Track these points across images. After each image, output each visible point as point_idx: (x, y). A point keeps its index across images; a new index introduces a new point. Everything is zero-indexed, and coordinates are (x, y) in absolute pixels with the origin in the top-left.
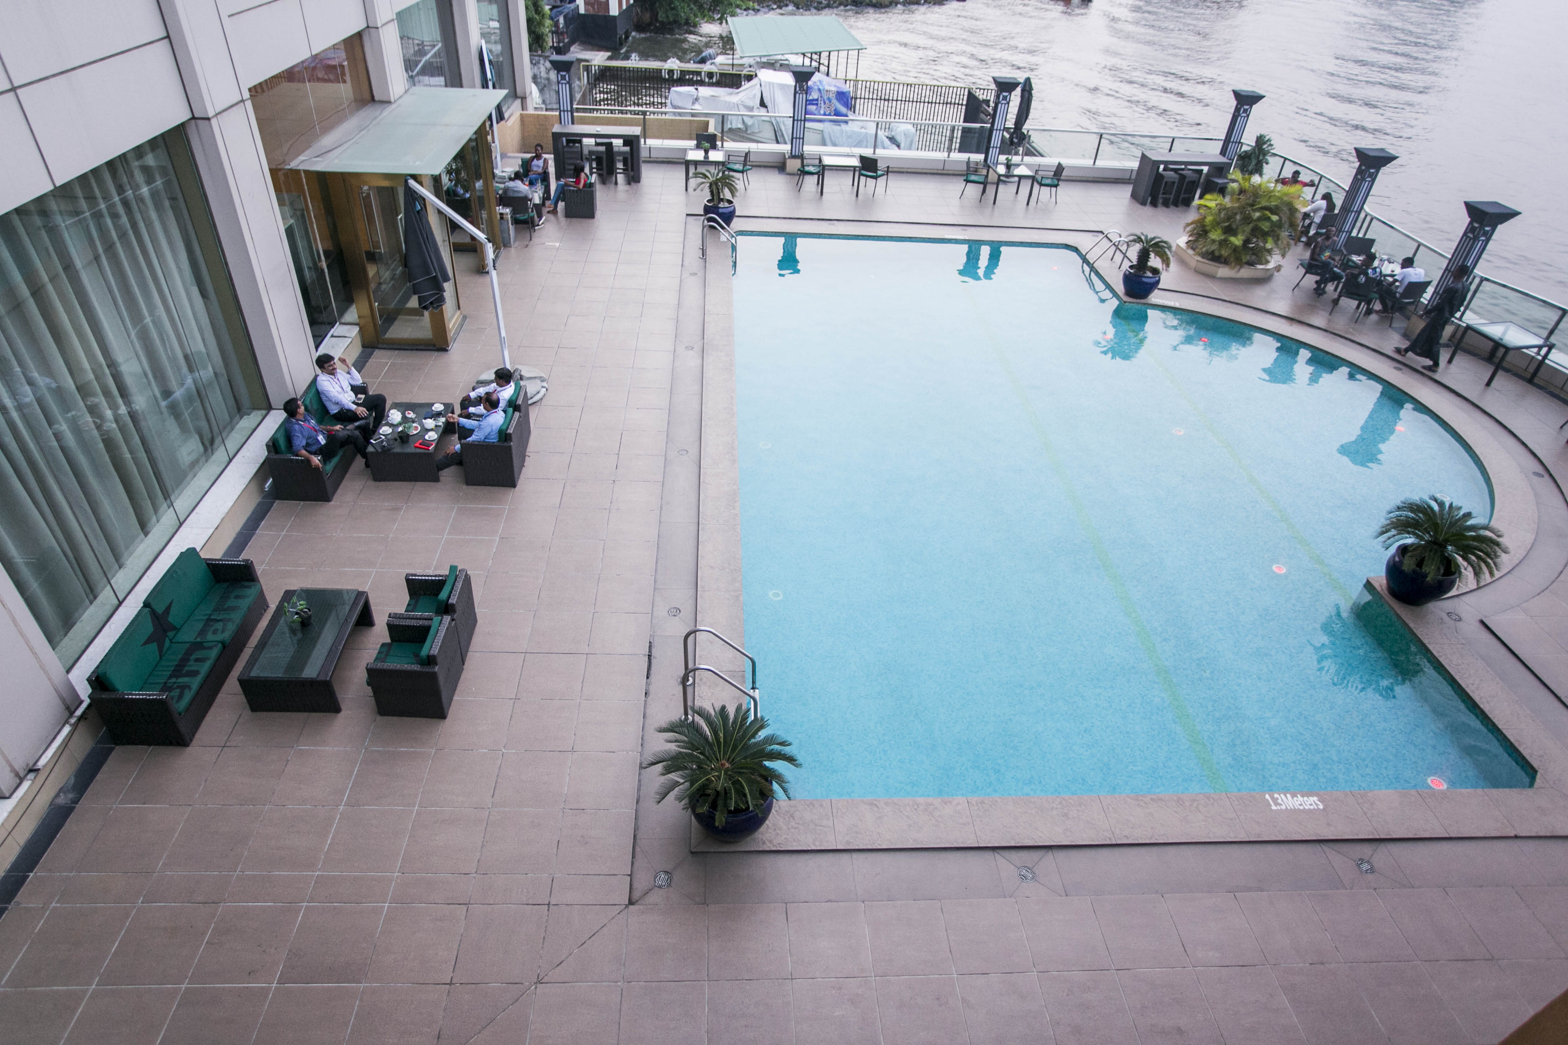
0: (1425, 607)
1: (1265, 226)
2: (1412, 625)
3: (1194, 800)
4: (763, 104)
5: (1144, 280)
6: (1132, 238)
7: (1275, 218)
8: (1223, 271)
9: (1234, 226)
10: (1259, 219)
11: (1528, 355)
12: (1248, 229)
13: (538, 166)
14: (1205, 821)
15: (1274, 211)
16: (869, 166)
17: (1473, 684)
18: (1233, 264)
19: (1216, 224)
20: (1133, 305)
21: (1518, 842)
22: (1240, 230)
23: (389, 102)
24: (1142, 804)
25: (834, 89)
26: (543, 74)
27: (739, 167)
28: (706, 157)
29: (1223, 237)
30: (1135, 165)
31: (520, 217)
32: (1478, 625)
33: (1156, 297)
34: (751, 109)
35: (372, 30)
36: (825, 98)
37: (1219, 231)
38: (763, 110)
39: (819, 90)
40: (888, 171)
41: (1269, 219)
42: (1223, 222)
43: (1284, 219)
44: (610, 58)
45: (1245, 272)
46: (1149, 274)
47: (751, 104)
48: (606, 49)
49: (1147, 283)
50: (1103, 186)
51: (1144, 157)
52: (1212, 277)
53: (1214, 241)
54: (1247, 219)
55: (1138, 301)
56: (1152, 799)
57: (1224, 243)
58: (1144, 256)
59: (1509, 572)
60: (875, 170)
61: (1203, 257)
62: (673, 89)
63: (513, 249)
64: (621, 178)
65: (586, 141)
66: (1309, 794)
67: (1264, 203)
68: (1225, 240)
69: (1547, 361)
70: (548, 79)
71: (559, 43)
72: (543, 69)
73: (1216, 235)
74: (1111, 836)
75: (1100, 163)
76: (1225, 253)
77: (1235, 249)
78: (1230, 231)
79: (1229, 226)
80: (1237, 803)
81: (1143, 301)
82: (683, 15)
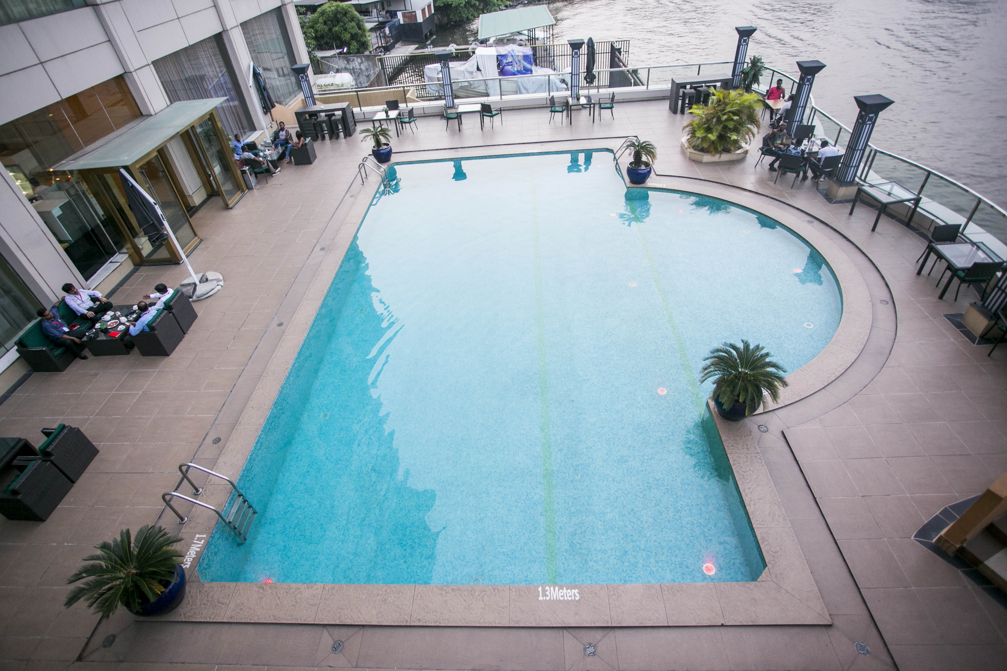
0: (741, 422)
1: (731, 125)
2: (723, 438)
3: (483, 591)
4: (478, 69)
5: (640, 171)
6: (629, 143)
7: (736, 118)
8: (707, 158)
9: (711, 126)
10: (726, 120)
11: (908, 206)
12: (720, 128)
13: (283, 135)
14: (483, 609)
15: (734, 113)
16: (486, 110)
17: (749, 488)
18: (713, 152)
19: (699, 126)
20: (637, 189)
21: (723, 630)
22: (714, 129)
23: (151, 115)
24: (444, 593)
27: (407, 120)
28: (387, 116)
29: (704, 135)
30: (670, 86)
31: (257, 170)
32: (780, 435)
33: (651, 182)
34: (471, 73)
35: (128, 74)
36: (517, 60)
37: (702, 131)
38: (479, 72)
40: (501, 110)
41: (732, 119)
42: (705, 124)
43: (744, 118)
44: (417, 49)
45: (725, 157)
46: (643, 167)
47: (471, 70)
48: (413, 43)
49: (642, 174)
50: (653, 103)
51: (673, 81)
52: (698, 162)
53: (699, 138)
54: (719, 120)
55: (637, 186)
56: (453, 590)
57: (704, 139)
58: (637, 156)
59: (824, 388)
60: (491, 112)
61: (695, 150)
62: (426, 66)
63: (255, 190)
64: (342, 134)
65: (336, 113)
66: (570, 587)
67: (728, 109)
68: (706, 137)
69: (918, 209)
70: (361, 69)
71: (387, 43)
72: (357, 63)
73: (699, 134)
74: (409, 619)
75: (652, 87)
76: (705, 145)
77: (713, 142)
78: (709, 130)
79: (708, 126)
80: (514, 594)
81: (641, 186)
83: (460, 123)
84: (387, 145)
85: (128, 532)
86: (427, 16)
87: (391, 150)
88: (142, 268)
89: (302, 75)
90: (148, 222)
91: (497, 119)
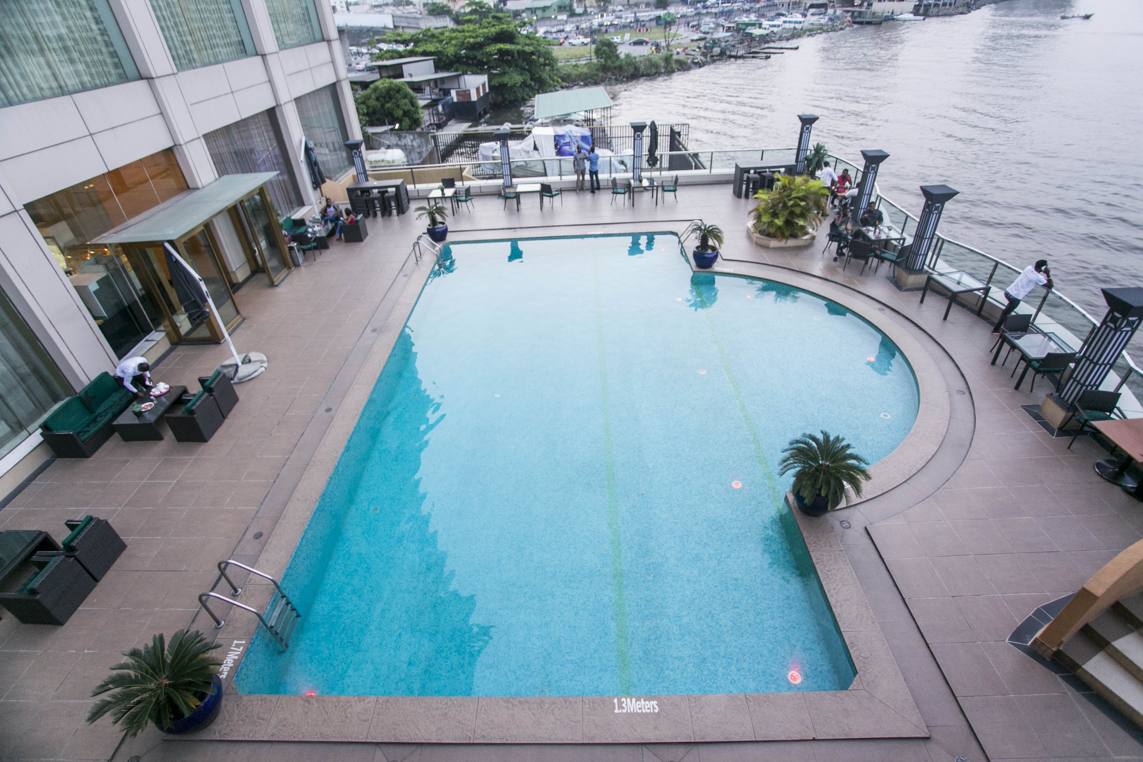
0: (823, 517)
1: (798, 211)
2: (805, 535)
3: (554, 703)
4: (536, 148)
5: (707, 256)
6: (695, 227)
7: (803, 204)
8: (774, 243)
9: (778, 212)
10: (792, 206)
11: (977, 295)
12: (786, 213)
14: (553, 723)
15: (801, 199)
16: (546, 190)
17: (834, 589)
18: (780, 238)
19: (765, 211)
20: (703, 273)
21: (814, 744)
22: (780, 215)
23: (198, 189)
24: (510, 706)
25: (579, 135)
26: (410, 143)
27: (463, 198)
29: (770, 220)
30: (732, 171)
31: (305, 247)
32: (863, 531)
33: (718, 266)
34: (528, 152)
35: (178, 147)
36: (574, 141)
37: (768, 216)
38: (536, 152)
39: (570, 136)
40: (561, 191)
41: (799, 205)
42: (771, 209)
43: (811, 204)
44: (470, 127)
45: (791, 243)
46: (710, 251)
47: (527, 149)
48: (467, 121)
49: (708, 258)
50: (716, 187)
51: (737, 166)
52: (766, 247)
53: (765, 223)
54: (785, 205)
55: (704, 270)
56: (520, 702)
57: (771, 224)
58: (704, 240)
59: (905, 481)
60: (551, 192)
61: (762, 234)
62: (481, 145)
63: (302, 268)
64: (394, 212)
65: (389, 190)
66: (649, 698)
67: (794, 195)
68: (772, 222)
69: (988, 299)
70: (413, 146)
71: (439, 120)
72: (409, 140)
73: (765, 219)
74: (472, 736)
75: (715, 171)
76: (772, 230)
77: (779, 228)
78: (775, 215)
79: (774, 211)
80: (588, 706)
81: (707, 270)
82: (519, 95)
83: (518, 203)
84: (443, 223)
85: (161, 638)
86: (482, 94)
87: (447, 228)
88: (180, 348)
89: (355, 151)
90: (190, 299)
91: (557, 199)
